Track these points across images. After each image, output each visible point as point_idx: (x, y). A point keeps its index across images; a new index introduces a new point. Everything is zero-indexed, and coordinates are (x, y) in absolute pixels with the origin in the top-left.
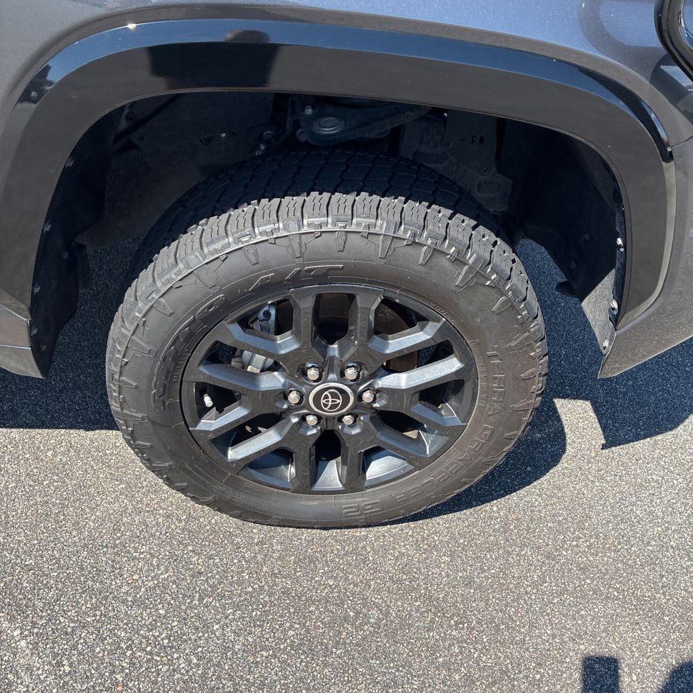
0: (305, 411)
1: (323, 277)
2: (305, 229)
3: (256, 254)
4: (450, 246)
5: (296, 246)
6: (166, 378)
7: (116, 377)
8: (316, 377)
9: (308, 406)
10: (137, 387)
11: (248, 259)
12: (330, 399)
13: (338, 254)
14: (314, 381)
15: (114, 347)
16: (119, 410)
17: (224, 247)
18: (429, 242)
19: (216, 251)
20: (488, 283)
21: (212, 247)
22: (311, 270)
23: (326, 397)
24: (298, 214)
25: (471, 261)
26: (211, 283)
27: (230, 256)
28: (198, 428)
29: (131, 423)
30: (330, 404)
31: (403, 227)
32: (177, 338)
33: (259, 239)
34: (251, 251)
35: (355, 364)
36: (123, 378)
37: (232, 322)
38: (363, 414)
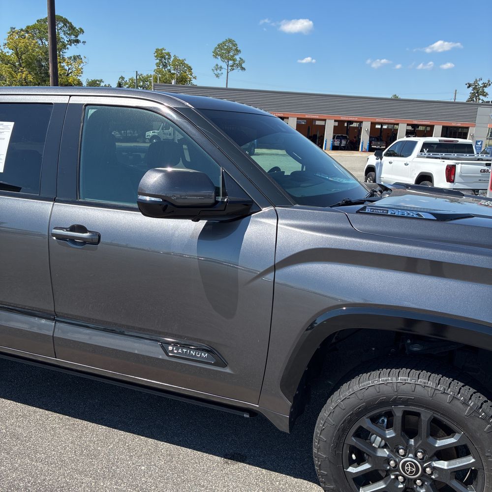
0: (398, 473)
1: (406, 402)
2: (399, 381)
3: (379, 388)
4: (461, 396)
5: (395, 387)
6: (338, 439)
7: (318, 435)
8: (403, 454)
9: (398, 470)
10: (326, 441)
11: (376, 390)
12: (410, 467)
13: (412, 393)
14: (402, 456)
15: (320, 422)
16: (316, 452)
17: (367, 384)
18: (451, 393)
19: (364, 385)
20: (480, 416)
21: (363, 384)
22: (401, 398)
23: (408, 466)
24: (397, 375)
25: (471, 405)
26: (360, 398)
27: (369, 388)
28: (348, 470)
29: (320, 460)
30: (410, 470)
31: (439, 386)
32: (345, 420)
33: (381, 382)
34: (378, 386)
35: (421, 450)
36: (321, 436)
37: (367, 418)
38: (427, 481)
